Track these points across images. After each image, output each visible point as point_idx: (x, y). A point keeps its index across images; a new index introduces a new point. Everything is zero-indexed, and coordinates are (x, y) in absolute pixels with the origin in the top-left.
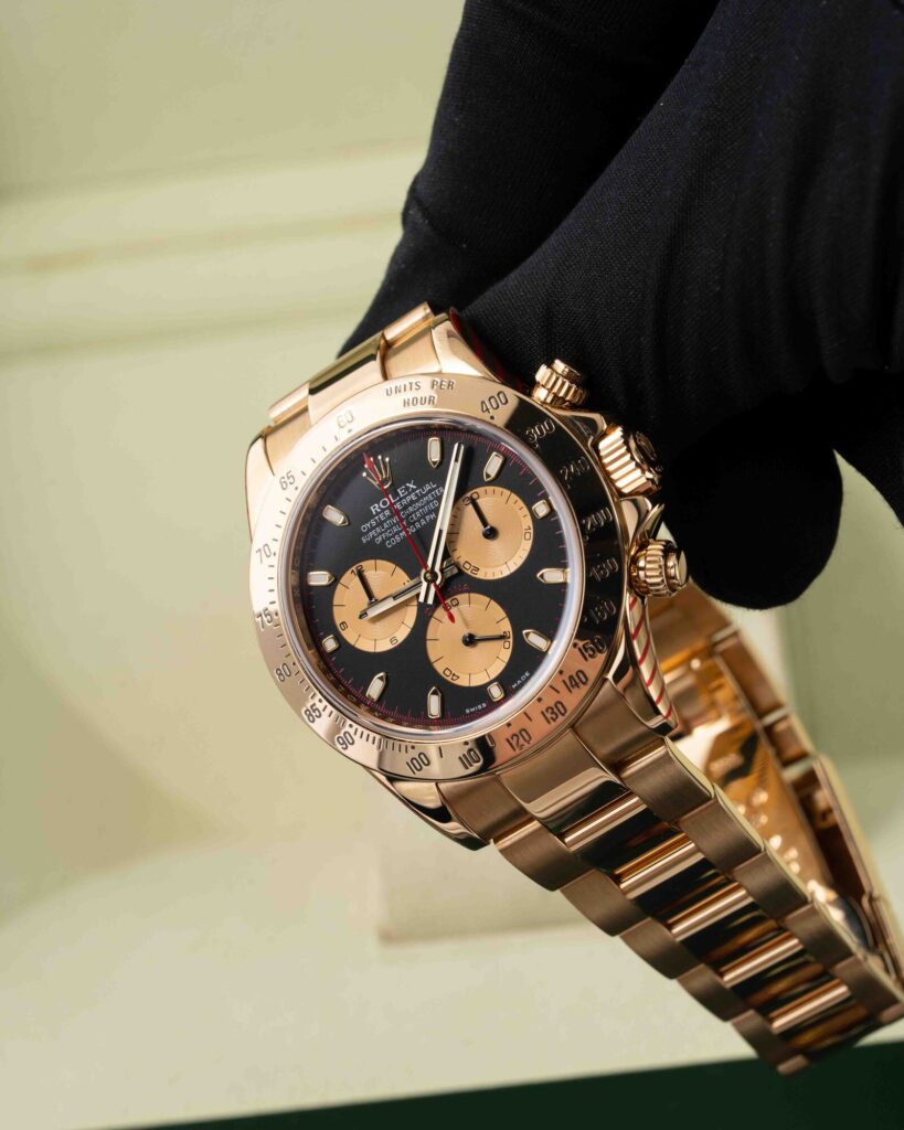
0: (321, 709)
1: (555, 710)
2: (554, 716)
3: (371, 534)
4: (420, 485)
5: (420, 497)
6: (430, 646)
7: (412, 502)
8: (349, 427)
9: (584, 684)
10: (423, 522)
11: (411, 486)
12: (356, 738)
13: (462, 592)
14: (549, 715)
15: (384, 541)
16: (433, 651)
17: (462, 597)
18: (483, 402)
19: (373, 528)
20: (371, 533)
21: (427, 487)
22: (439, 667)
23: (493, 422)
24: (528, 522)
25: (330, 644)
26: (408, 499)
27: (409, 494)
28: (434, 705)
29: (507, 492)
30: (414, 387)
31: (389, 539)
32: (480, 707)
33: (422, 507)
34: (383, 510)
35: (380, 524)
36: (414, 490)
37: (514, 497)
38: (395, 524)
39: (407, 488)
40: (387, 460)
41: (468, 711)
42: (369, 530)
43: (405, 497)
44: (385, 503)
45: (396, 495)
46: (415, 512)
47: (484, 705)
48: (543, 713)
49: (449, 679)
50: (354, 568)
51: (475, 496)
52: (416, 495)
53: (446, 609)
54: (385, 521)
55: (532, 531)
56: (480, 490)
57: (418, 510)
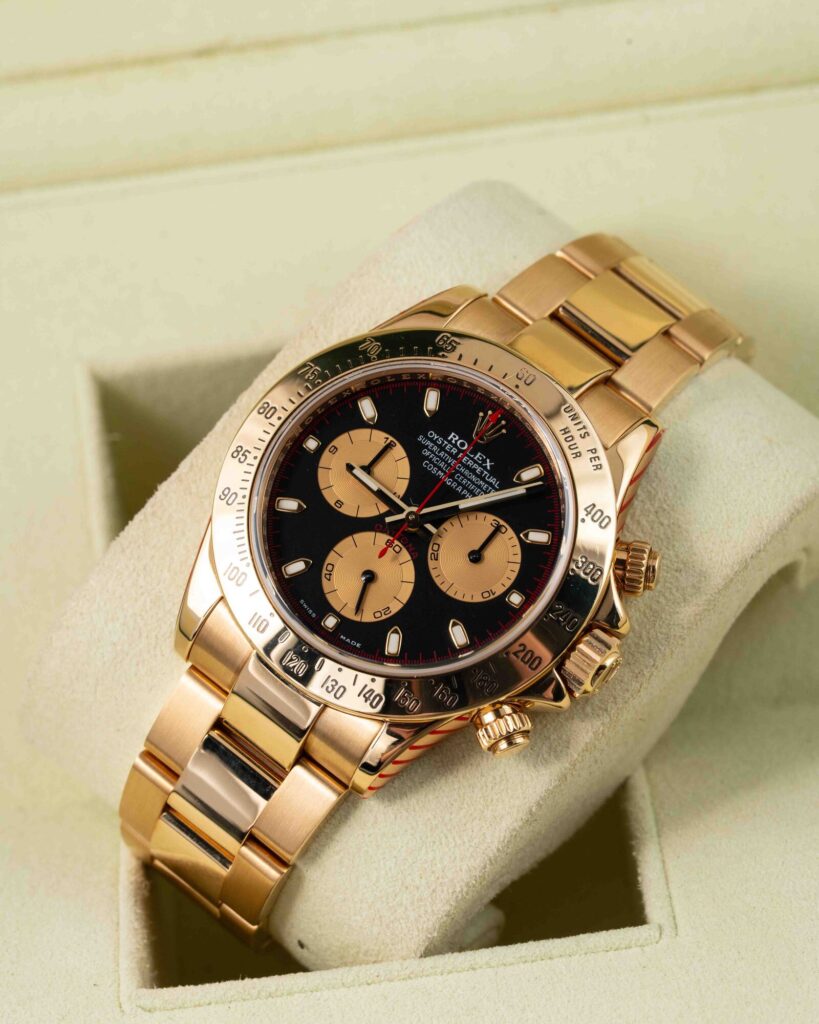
0: (247, 461)
1: (336, 688)
2: (330, 689)
3: (428, 443)
4: (492, 472)
5: (480, 477)
6: (348, 541)
7: (473, 471)
8: (521, 384)
9: (371, 704)
10: (459, 489)
11: (488, 464)
12: (235, 506)
13: (410, 553)
14: (329, 684)
15: (427, 458)
16: (345, 546)
17: (405, 555)
18: (594, 505)
19: (434, 442)
20: (430, 441)
21: (492, 480)
22: (331, 558)
23: (580, 523)
24: (499, 590)
25: (312, 444)
26: (475, 466)
27: (480, 465)
28: (296, 567)
29: (518, 559)
30: (583, 431)
31: (431, 461)
32: (310, 611)
33: (473, 483)
34: (455, 445)
35: (442, 448)
36: (485, 468)
37: (517, 568)
38: (446, 462)
39: (484, 461)
40: (504, 431)
41: (302, 601)
42: (431, 440)
43: (475, 462)
44: (462, 445)
45: (474, 452)
46: (466, 477)
47: (314, 615)
48: (329, 677)
49: (324, 572)
50: (391, 438)
51: (503, 530)
52: (482, 472)
53: (389, 544)
54: (446, 452)
55: (492, 597)
56: (510, 532)
57: (469, 480)
